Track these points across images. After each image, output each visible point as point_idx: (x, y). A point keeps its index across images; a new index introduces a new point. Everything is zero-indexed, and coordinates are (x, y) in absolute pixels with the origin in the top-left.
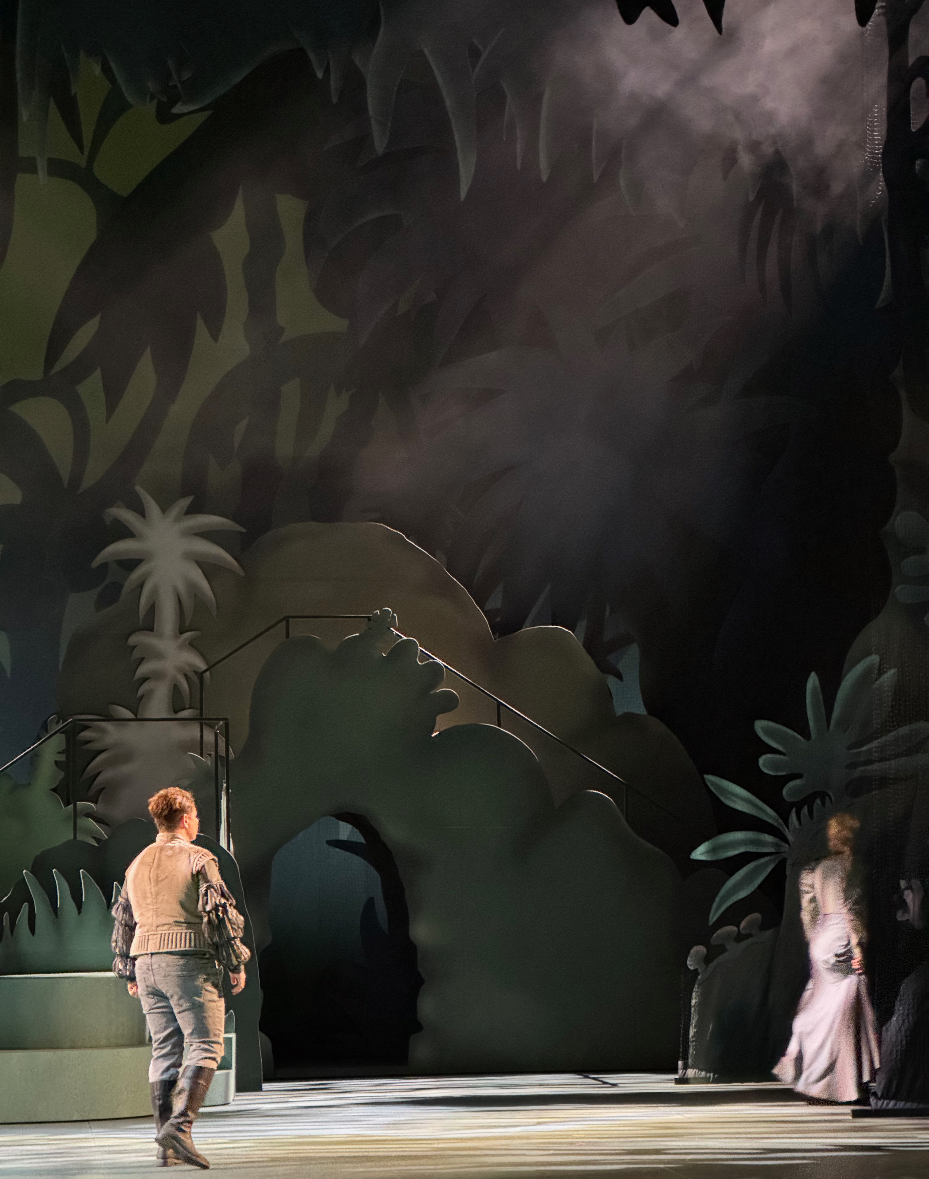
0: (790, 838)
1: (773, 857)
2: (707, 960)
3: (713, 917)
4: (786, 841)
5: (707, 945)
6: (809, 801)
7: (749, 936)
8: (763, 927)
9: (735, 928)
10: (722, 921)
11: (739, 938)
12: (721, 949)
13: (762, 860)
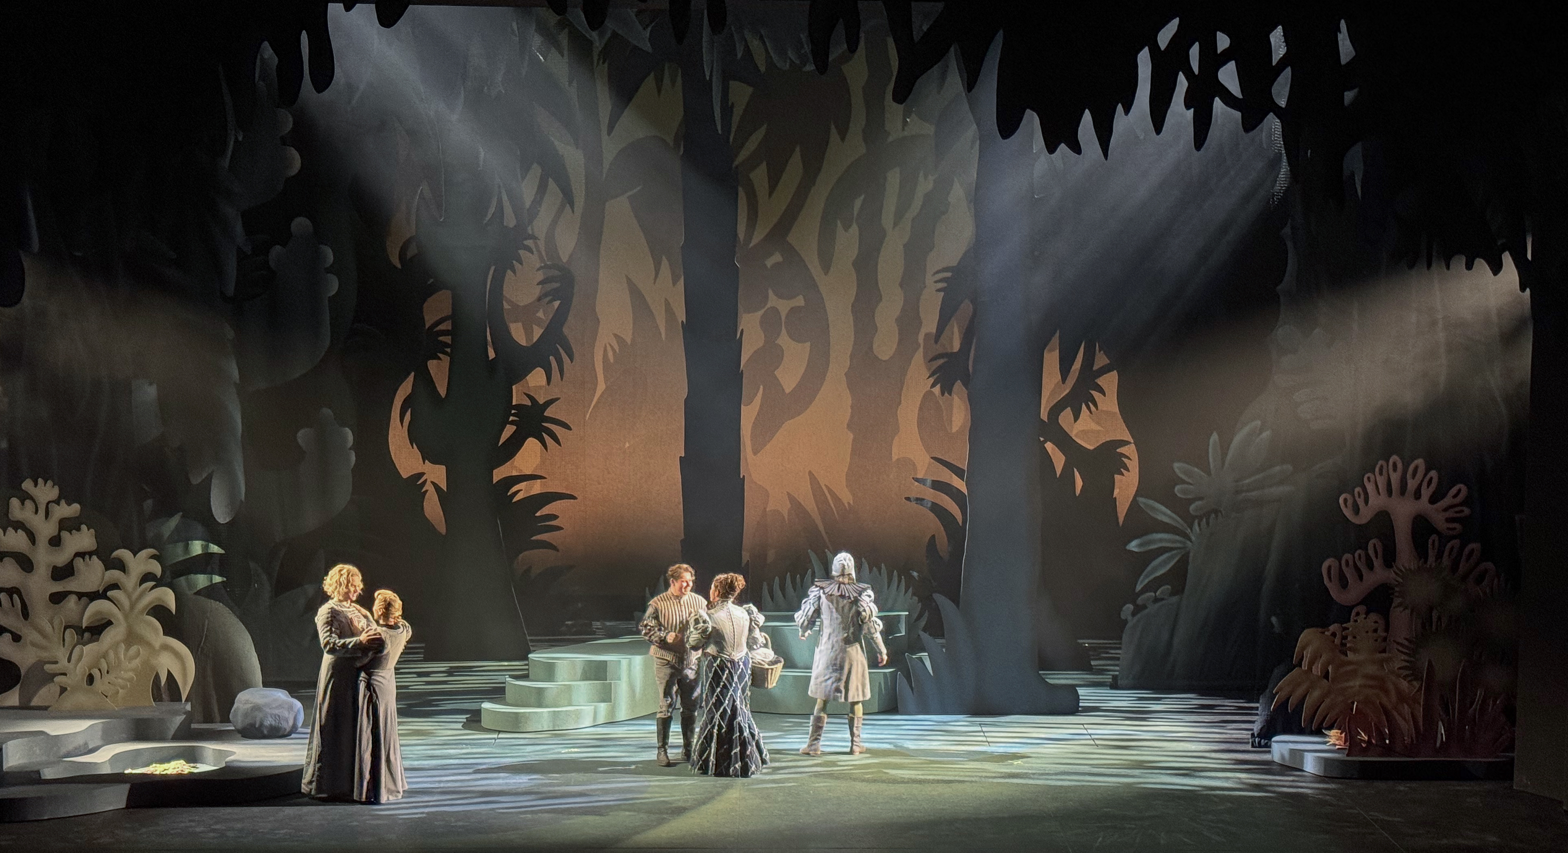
0: (1193, 538)
1: (1179, 551)
2: (1134, 614)
3: (1139, 588)
4: (1190, 540)
5: (1134, 602)
6: (1207, 515)
7: (1162, 599)
8: (1173, 594)
9: (1153, 594)
10: (1144, 590)
11: (1156, 600)
12: (1144, 607)
13: (1174, 552)
